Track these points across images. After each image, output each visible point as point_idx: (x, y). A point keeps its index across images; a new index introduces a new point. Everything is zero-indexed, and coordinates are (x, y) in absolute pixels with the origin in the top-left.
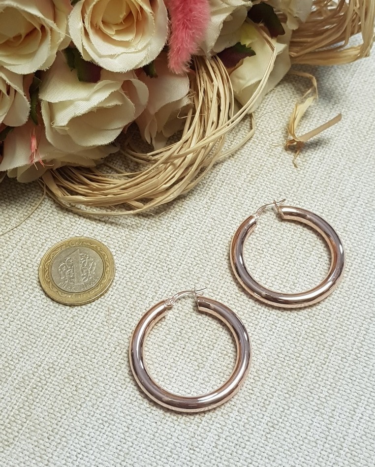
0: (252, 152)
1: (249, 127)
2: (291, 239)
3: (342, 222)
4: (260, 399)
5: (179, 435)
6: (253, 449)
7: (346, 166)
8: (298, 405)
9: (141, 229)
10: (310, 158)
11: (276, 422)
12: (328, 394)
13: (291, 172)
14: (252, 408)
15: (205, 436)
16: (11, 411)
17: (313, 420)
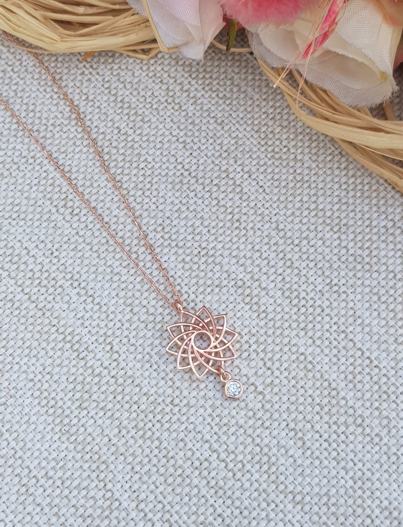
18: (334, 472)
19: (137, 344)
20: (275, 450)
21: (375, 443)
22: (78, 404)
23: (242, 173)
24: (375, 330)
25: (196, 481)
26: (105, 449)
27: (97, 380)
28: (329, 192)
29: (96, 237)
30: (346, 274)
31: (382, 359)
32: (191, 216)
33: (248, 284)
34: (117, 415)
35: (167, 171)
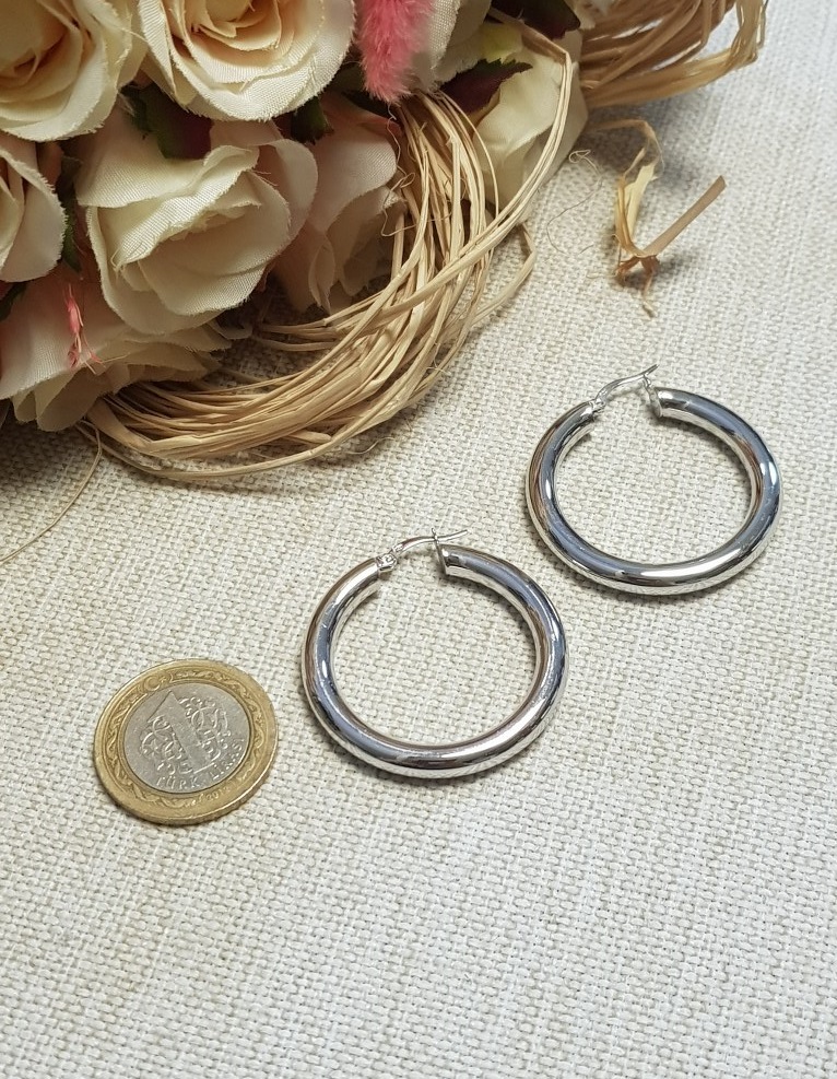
0: (539, 299)
1: (519, 251)
2: (664, 457)
3: (765, 407)
4: (677, 792)
5: (516, 898)
6: (688, 898)
7: (746, 297)
8: (764, 789)
9: (330, 490)
10: (665, 293)
11: (724, 834)
12: (823, 757)
13: (631, 326)
14: (664, 814)
15: (575, 890)
16: (123, 915)
17: (803, 814)
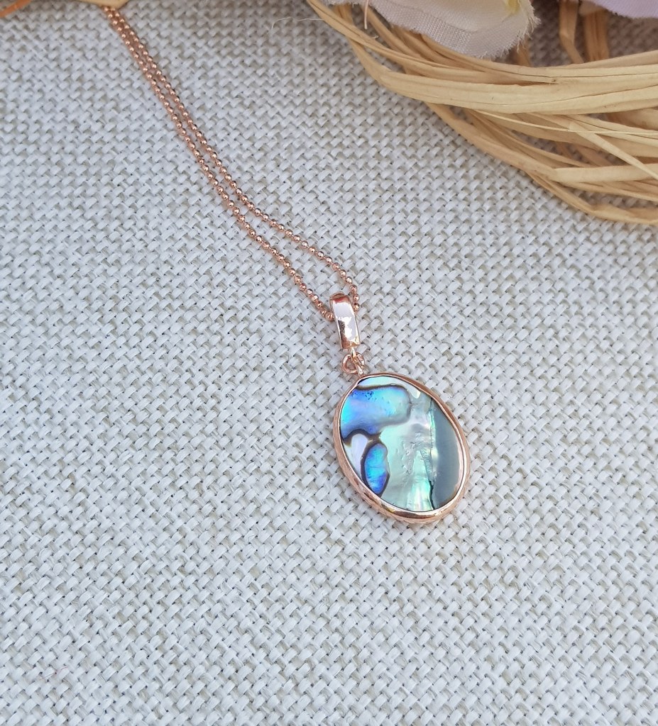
18: (471, 668)
19: (119, 475)
20: (366, 638)
21: (539, 612)
22: (15, 582)
23: (289, 183)
24: (528, 424)
25: (229, 702)
26: (65, 657)
27: (48, 539)
28: (437, 206)
29: (42, 301)
30: (474, 335)
31: (543, 471)
32: (205, 256)
33: (308, 362)
34: (87, 596)
35: (160, 187)
